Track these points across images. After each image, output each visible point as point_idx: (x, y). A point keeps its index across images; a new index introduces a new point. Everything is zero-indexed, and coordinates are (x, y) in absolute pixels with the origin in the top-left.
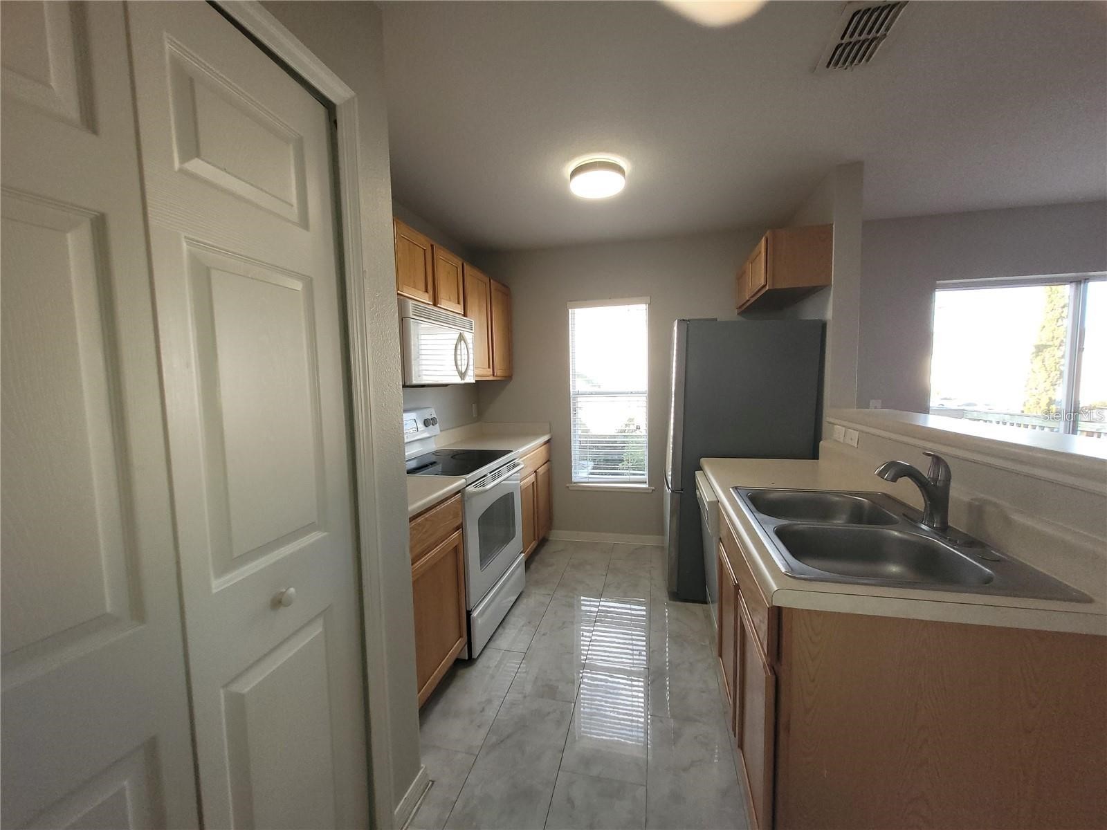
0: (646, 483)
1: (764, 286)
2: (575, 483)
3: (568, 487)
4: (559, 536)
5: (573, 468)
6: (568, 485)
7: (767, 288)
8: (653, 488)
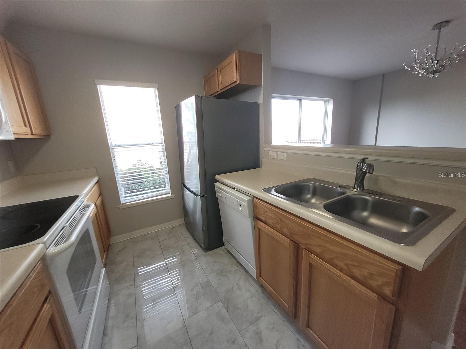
0: (169, 193)
1: (236, 81)
2: (123, 204)
3: (119, 208)
4: (117, 239)
5: (120, 195)
6: (118, 206)
7: (238, 83)
8: (174, 195)
